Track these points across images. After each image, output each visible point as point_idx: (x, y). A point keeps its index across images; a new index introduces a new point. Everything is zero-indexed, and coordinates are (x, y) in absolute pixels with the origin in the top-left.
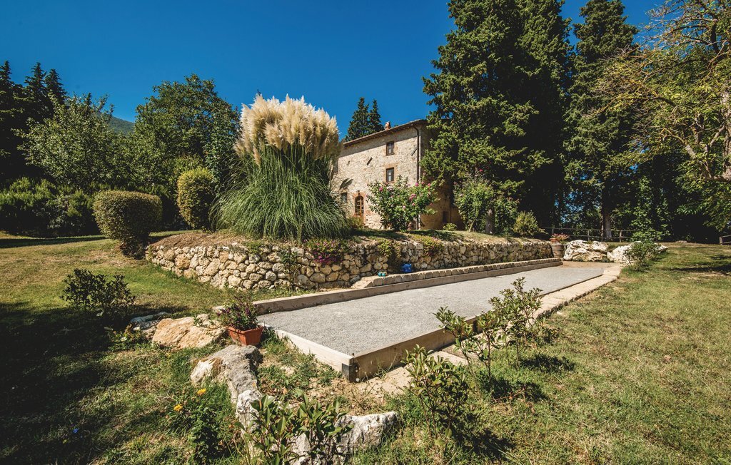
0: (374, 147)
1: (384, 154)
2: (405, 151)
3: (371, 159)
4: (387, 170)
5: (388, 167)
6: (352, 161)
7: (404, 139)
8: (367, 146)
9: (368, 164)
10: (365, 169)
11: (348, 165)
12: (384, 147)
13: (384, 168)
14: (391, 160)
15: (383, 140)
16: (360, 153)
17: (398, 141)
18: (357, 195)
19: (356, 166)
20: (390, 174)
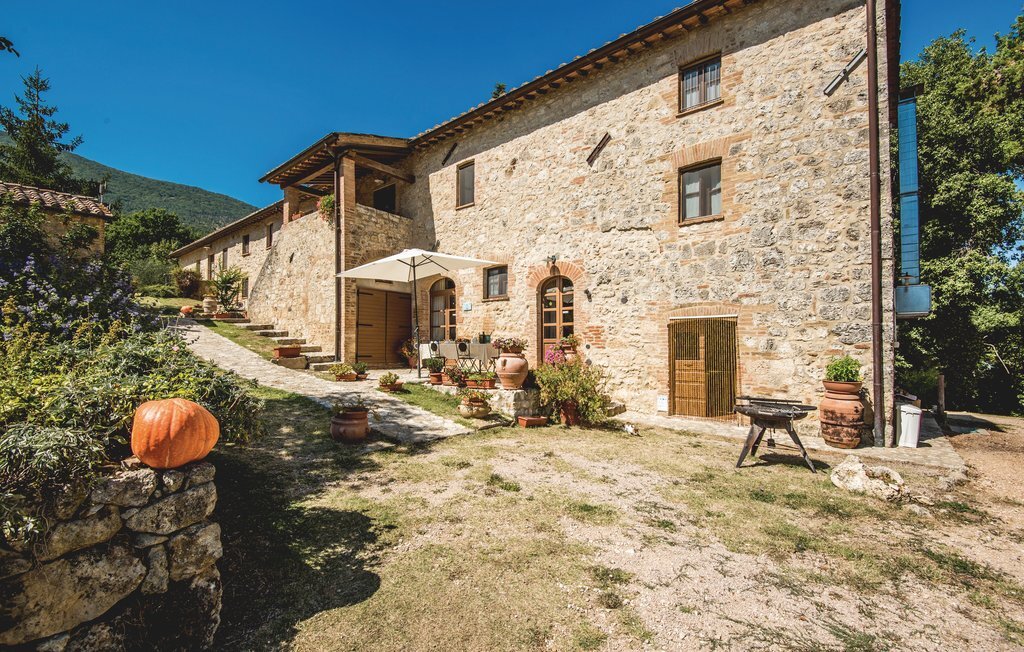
0: (621, 92)
1: (668, 111)
2: (785, 82)
3: (607, 139)
4: (682, 171)
5: (690, 160)
6: (525, 156)
7: (776, 32)
8: (589, 95)
9: (591, 160)
10: (579, 181)
11: (509, 172)
12: (670, 84)
13: (669, 168)
14: (706, 133)
15: (664, 58)
16: (556, 127)
17: (743, 45)
18: (547, 274)
19: (543, 174)
20: (694, 187)
